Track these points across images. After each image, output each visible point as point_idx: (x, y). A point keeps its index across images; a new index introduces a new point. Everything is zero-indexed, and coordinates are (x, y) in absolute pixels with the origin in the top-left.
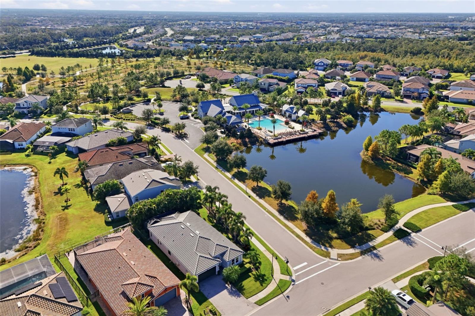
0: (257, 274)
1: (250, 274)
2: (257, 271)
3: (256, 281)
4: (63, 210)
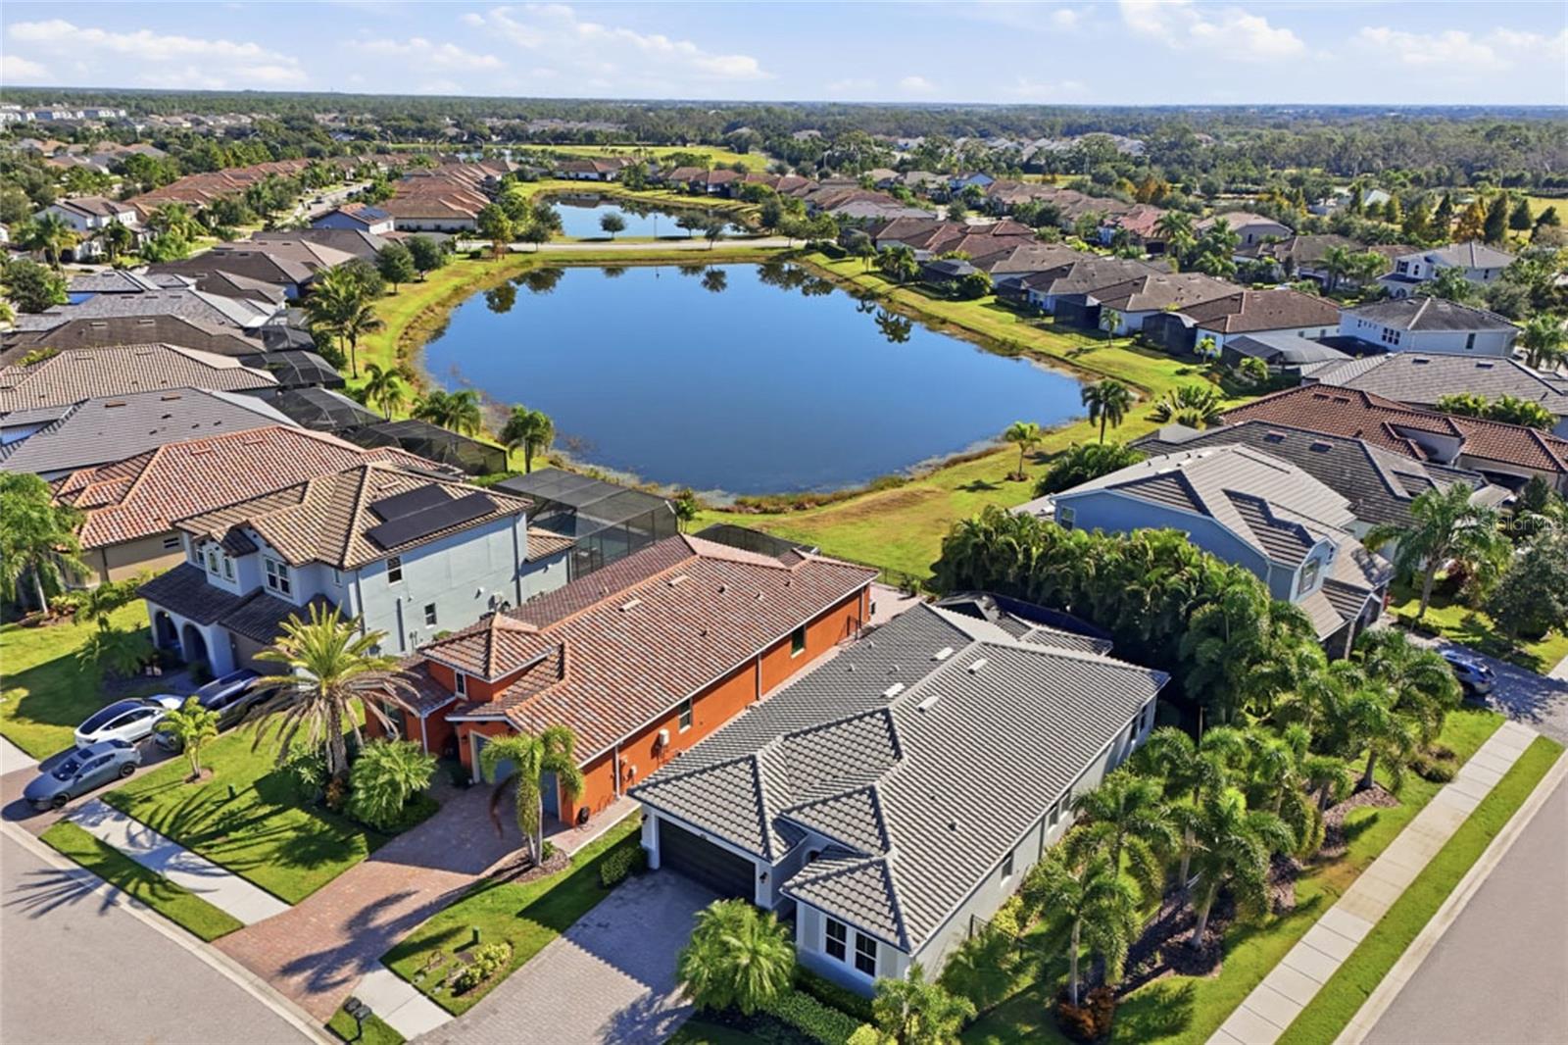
4: (963, 488)
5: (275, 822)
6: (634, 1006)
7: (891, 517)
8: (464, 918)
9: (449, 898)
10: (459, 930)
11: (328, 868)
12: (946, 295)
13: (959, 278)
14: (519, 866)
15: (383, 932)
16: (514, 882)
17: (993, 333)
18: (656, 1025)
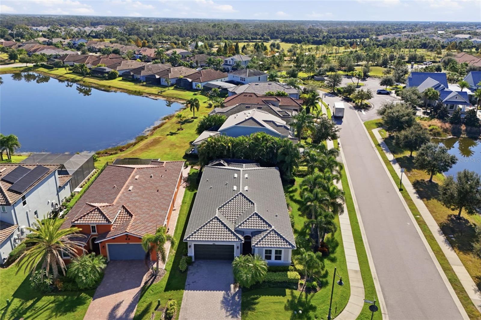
0: (300, 298)
1: (288, 291)
2: (304, 293)
3: (286, 309)
4: (168, 135)
5: (39, 304)
6: (224, 297)
7: (156, 147)
8: (149, 300)
9: (137, 297)
10: (150, 304)
11: (80, 309)
12: (104, 78)
13: (107, 73)
14: (151, 278)
15: (124, 317)
16: (154, 283)
17: (129, 89)
18: (235, 299)
